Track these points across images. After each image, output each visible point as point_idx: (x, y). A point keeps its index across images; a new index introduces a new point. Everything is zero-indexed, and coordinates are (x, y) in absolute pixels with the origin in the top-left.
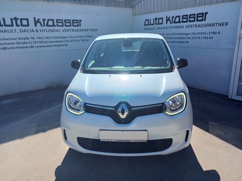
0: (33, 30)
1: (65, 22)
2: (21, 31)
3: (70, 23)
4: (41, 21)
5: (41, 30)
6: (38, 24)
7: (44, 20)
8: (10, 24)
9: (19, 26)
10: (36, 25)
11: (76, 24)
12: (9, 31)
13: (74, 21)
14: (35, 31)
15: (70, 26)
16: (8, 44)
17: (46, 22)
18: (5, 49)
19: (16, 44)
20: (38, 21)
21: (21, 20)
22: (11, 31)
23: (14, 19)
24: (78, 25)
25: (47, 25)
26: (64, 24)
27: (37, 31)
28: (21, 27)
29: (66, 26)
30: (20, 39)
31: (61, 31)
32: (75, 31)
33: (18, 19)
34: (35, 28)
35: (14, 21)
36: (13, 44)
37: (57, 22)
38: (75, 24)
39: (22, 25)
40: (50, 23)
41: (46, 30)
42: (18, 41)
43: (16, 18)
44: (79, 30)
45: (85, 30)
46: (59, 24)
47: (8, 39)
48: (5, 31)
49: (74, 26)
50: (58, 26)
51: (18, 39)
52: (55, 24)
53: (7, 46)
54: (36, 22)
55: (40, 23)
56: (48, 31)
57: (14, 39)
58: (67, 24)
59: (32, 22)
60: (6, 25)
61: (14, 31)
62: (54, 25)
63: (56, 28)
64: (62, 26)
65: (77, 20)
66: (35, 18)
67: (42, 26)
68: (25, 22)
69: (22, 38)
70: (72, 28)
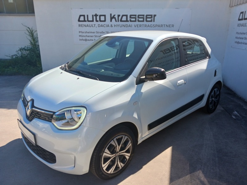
0: (108, 25)
1: (138, 18)
2: (99, 26)
3: (143, 18)
4: (116, 17)
5: (115, 25)
6: (113, 20)
7: (119, 16)
8: (92, 20)
9: (98, 21)
10: (111, 21)
11: (150, 19)
12: (90, 26)
13: (148, 17)
14: (110, 26)
15: (143, 21)
16: (88, 36)
17: (120, 18)
18: (86, 40)
19: (94, 36)
20: (114, 17)
21: (100, 16)
22: (92, 26)
23: (95, 15)
24: (152, 20)
25: (121, 21)
26: (137, 19)
27: (112, 26)
28: (99, 23)
29: (139, 21)
30: (97, 32)
31: (133, 26)
32: (148, 26)
33: (98, 15)
34: (110, 23)
35: (94, 17)
36: (92, 36)
37: (130, 18)
38: (148, 19)
39: (101, 21)
40: (124, 18)
41: (119, 26)
42: (96, 34)
43: (96, 14)
44: (152, 25)
45: (159, 26)
46: (132, 19)
47: (88, 33)
48: (88, 26)
49: (147, 21)
50: (131, 21)
51: (96, 33)
52: (129, 19)
53: (88, 38)
54: (112, 18)
55: (115, 18)
56: (121, 26)
57: (93, 33)
58: (140, 19)
59: (108, 18)
60: (88, 21)
61: (94, 26)
62: (127, 21)
63: (129, 23)
64: (135, 21)
65: (151, 15)
66: (111, 15)
67: (116, 21)
68: (102, 18)
69: (99, 32)
70: (145, 23)
